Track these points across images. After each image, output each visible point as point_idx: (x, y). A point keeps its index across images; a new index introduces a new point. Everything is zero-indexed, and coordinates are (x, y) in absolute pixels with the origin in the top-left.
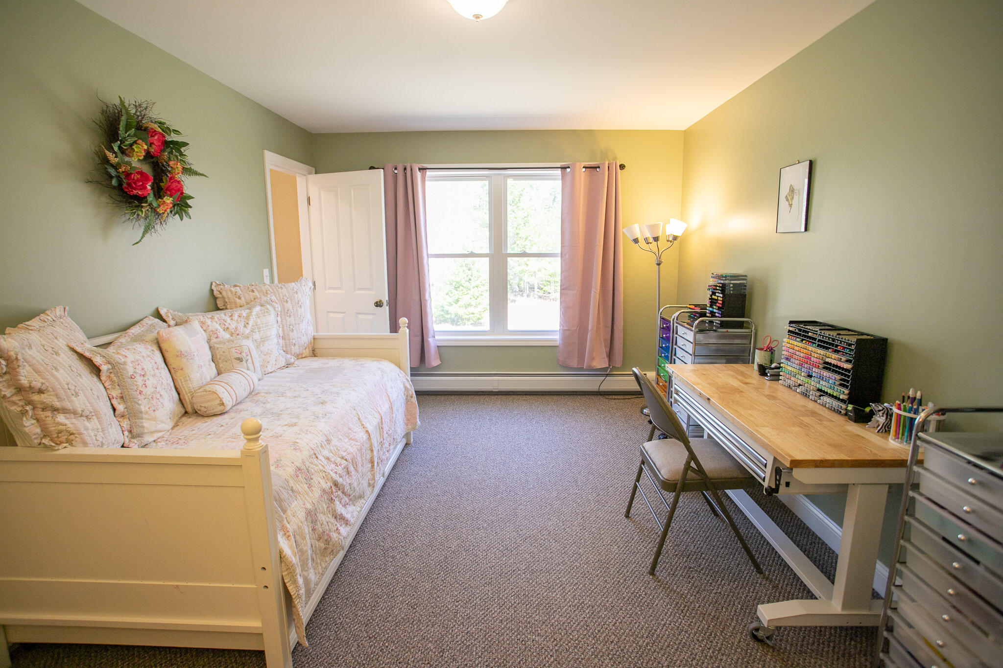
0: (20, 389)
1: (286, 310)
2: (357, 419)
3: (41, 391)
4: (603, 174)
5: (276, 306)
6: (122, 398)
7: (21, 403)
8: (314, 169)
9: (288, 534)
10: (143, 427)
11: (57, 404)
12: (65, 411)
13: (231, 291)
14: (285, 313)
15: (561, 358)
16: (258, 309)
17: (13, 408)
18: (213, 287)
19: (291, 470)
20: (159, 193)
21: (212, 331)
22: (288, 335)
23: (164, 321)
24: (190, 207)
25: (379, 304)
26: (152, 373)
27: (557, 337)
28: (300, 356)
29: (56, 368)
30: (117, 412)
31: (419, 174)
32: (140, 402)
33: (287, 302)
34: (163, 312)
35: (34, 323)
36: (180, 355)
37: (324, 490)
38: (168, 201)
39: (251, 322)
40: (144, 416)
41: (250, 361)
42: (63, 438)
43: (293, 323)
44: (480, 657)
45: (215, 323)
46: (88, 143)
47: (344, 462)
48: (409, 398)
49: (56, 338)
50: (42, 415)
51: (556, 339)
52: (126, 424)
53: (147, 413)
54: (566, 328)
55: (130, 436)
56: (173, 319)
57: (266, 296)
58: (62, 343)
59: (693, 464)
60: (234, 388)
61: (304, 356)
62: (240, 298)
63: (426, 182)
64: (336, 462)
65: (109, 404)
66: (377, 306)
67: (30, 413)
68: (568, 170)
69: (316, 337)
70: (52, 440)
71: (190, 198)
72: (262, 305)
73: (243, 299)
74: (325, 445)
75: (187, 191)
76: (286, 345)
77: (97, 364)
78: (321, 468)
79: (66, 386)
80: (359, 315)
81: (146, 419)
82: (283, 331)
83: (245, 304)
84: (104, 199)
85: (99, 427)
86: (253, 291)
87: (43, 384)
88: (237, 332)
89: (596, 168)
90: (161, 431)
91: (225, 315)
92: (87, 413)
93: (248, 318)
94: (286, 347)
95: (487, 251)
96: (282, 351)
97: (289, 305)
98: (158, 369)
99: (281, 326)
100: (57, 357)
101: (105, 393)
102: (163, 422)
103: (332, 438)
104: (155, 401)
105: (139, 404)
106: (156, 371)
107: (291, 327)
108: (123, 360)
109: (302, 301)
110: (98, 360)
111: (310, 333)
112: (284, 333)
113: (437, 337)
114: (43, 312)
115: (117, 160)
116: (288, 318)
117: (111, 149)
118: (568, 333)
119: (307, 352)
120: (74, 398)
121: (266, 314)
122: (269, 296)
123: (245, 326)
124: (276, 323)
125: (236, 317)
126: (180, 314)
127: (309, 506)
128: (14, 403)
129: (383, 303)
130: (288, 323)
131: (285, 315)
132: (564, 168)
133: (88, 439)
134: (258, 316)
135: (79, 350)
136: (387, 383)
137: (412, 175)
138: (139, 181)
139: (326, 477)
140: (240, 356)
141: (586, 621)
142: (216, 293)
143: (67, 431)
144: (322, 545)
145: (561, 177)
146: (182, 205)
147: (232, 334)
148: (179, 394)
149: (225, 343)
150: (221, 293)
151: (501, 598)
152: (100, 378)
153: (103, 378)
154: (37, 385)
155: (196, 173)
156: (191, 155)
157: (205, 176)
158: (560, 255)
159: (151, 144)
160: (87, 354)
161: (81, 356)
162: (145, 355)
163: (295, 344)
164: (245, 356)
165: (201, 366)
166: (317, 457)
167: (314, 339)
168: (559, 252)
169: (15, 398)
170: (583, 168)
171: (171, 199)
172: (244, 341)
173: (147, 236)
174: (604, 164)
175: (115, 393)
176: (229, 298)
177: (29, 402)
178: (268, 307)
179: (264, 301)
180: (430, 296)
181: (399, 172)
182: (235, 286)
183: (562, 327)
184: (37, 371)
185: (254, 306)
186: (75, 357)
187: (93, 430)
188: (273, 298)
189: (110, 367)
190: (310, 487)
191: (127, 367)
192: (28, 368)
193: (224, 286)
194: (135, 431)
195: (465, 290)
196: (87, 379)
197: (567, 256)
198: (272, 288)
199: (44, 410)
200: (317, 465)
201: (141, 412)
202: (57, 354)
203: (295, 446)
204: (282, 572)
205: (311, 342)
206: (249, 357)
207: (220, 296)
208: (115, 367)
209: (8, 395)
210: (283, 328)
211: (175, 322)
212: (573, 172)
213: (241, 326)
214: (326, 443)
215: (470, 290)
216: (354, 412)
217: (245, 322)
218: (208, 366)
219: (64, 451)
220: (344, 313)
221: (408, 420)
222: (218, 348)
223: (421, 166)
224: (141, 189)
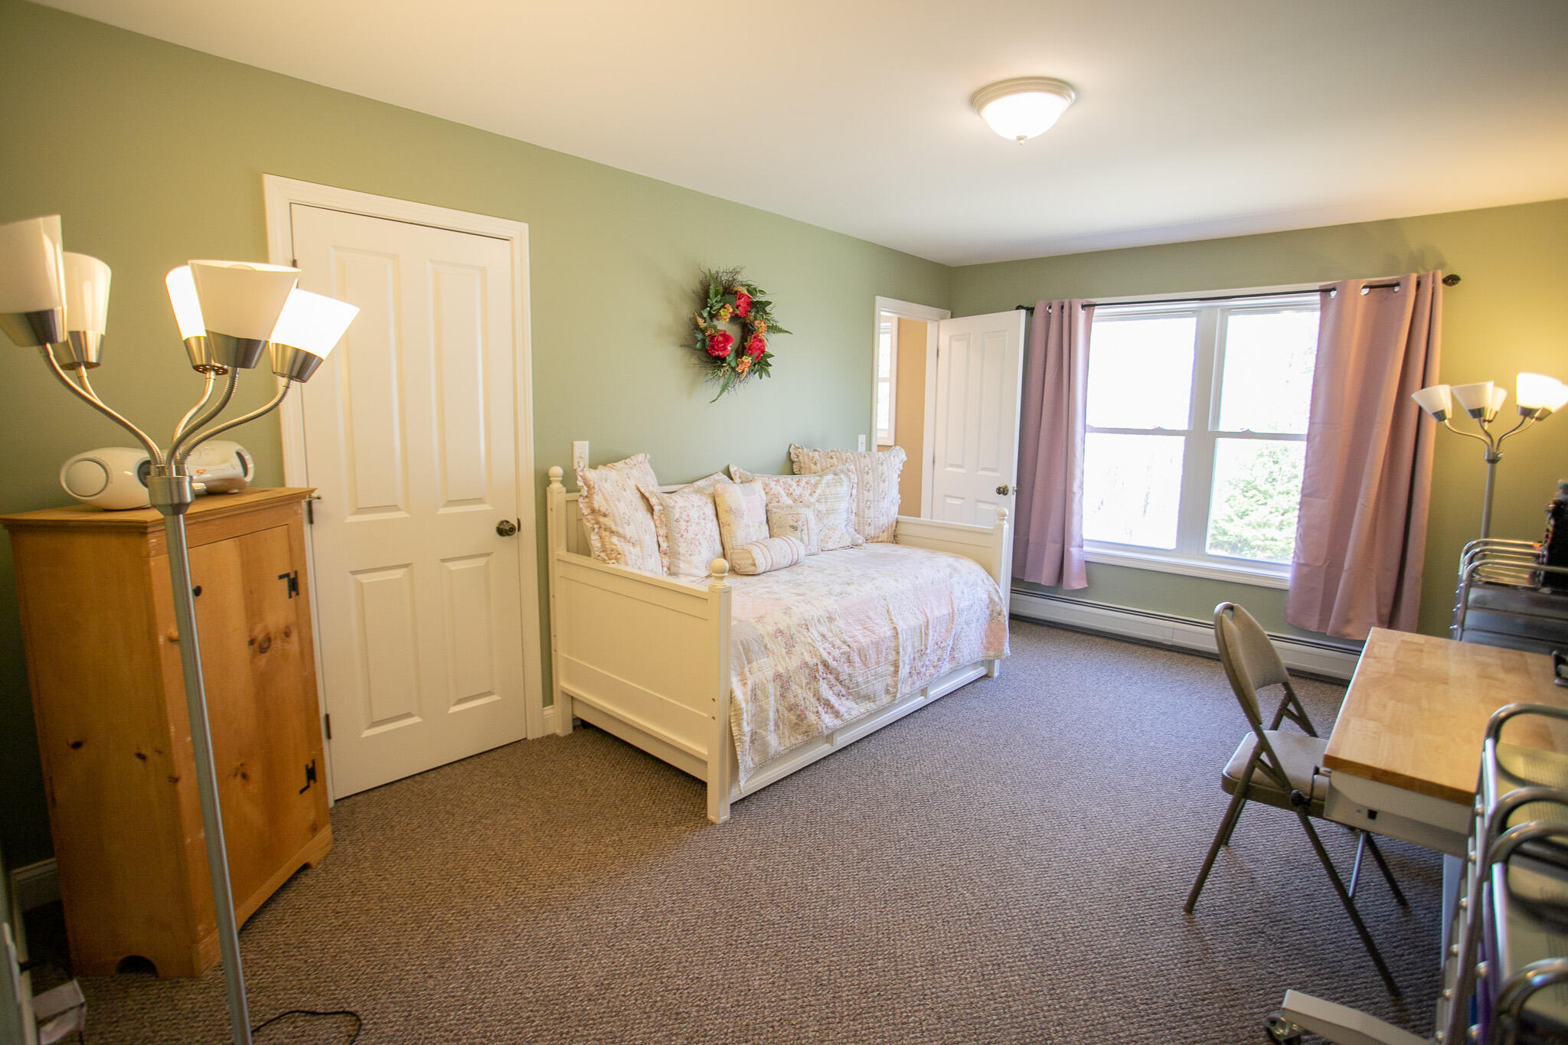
0: (593, 511)
1: (865, 482)
2: (886, 612)
3: (605, 515)
4: (1404, 295)
5: (852, 476)
6: (667, 537)
7: (593, 522)
8: (949, 313)
9: (745, 681)
10: (679, 567)
11: (614, 528)
12: (618, 535)
13: (808, 455)
14: (862, 486)
15: (1290, 612)
16: (830, 477)
17: (588, 524)
18: (791, 450)
19: (771, 629)
20: (740, 352)
21: (774, 494)
22: (864, 512)
23: (732, 479)
24: (771, 365)
25: (1002, 491)
26: (697, 521)
27: (1288, 575)
28: (875, 540)
29: (619, 500)
30: (661, 549)
31: (1081, 315)
32: (680, 544)
33: (868, 473)
34: (732, 470)
35: (620, 465)
36: (730, 511)
37: (806, 663)
38: (746, 361)
39: (818, 491)
40: (683, 558)
41: (805, 531)
42: (614, 556)
43: (872, 499)
44: (894, 880)
45: (779, 487)
46: (686, 310)
47: (845, 648)
48: (995, 614)
49: (629, 478)
50: (604, 534)
51: (1286, 576)
52: (666, 561)
53: (684, 555)
54: (1302, 561)
55: (668, 573)
56: (740, 477)
57: (843, 464)
58: (632, 483)
59: (1264, 757)
60: (771, 552)
61: (880, 540)
62: (815, 464)
63: (1093, 324)
64: (834, 643)
65: (656, 540)
66: (999, 493)
67: (596, 530)
68: (1333, 294)
69: (899, 520)
70: (607, 555)
71: (771, 356)
72: (835, 474)
73: (818, 465)
74: (824, 622)
75: (768, 350)
76: (859, 523)
77: (652, 504)
78: (810, 641)
79: (622, 516)
80: (980, 504)
81: (684, 561)
82: (858, 506)
83: (820, 470)
84: (694, 360)
85: (640, 554)
86: (832, 458)
87: (607, 509)
88: (801, 500)
89: (1393, 286)
90: (695, 576)
91: (792, 480)
92: (633, 540)
93: (816, 486)
94: (859, 526)
95: (1184, 425)
96: (853, 530)
97: (870, 478)
98: (704, 519)
99: (856, 500)
100: (624, 493)
101: (654, 530)
102: (697, 568)
103: (837, 617)
104: (693, 546)
105: (679, 546)
106: (702, 521)
107: (868, 503)
108: (673, 504)
109: (887, 474)
110: (653, 501)
111: (893, 513)
112: (858, 509)
113: (1085, 548)
114: (629, 457)
115: (705, 325)
116: (865, 492)
117: (701, 316)
118: (1305, 569)
119: (885, 536)
120: (625, 526)
121: (838, 484)
122: (847, 465)
123: (811, 495)
124: (849, 497)
125: (803, 483)
126: (748, 473)
127: (781, 670)
128: (588, 521)
129: (1008, 491)
130: (865, 499)
131: (863, 488)
132: (1325, 291)
133: (629, 562)
134: (828, 485)
135: (642, 490)
136: (956, 585)
137: (1070, 316)
138: (721, 343)
139: (814, 652)
140: (795, 524)
141: (1041, 909)
142: (793, 456)
143: (617, 551)
144: (793, 718)
145: (1319, 306)
146: (761, 363)
147: (795, 501)
148: (724, 549)
149: (783, 509)
150: (798, 456)
151: (961, 848)
152: (653, 518)
153: (655, 517)
154: (603, 509)
155: (781, 331)
156: (776, 313)
157: (790, 333)
158: (1305, 438)
159: (737, 307)
160: (647, 494)
161: (643, 496)
162: (696, 505)
163: (870, 524)
164: (801, 525)
165: (749, 526)
166: (808, 629)
167: (897, 522)
168: (1306, 432)
169: (589, 517)
170: (1365, 287)
171: (750, 358)
172: (803, 509)
173: (725, 394)
174: (1407, 279)
175: (662, 532)
176: (804, 463)
177: (598, 523)
178: (842, 476)
179: (840, 470)
180: (1081, 487)
181: (1054, 312)
182: (815, 450)
183: (1295, 560)
184: (606, 500)
185: (827, 474)
186: (639, 495)
187: (635, 555)
188: (852, 467)
189: (661, 508)
190: (788, 653)
191: (675, 511)
192: (600, 495)
193: (803, 449)
194: (672, 568)
195: (1259, 496)
196: (642, 514)
197: (1318, 439)
198: (854, 457)
199: (605, 530)
200: (805, 637)
201: (679, 554)
202: (625, 490)
203: (787, 611)
204: (730, 711)
205: (892, 526)
206: (805, 527)
207: (796, 460)
208: (665, 508)
209: (586, 514)
210: (858, 502)
211: (740, 481)
212: (1341, 299)
213: (807, 493)
214: (826, 620)
215: (1271, 497)
216: (883, 602)
217: (812, 489)
218: (757, 528)
219: (612, 565)
220: (963, 499)
221: (989, 642)
222: (775, 513)
223: (1085, 301)
224: (721, 350)
